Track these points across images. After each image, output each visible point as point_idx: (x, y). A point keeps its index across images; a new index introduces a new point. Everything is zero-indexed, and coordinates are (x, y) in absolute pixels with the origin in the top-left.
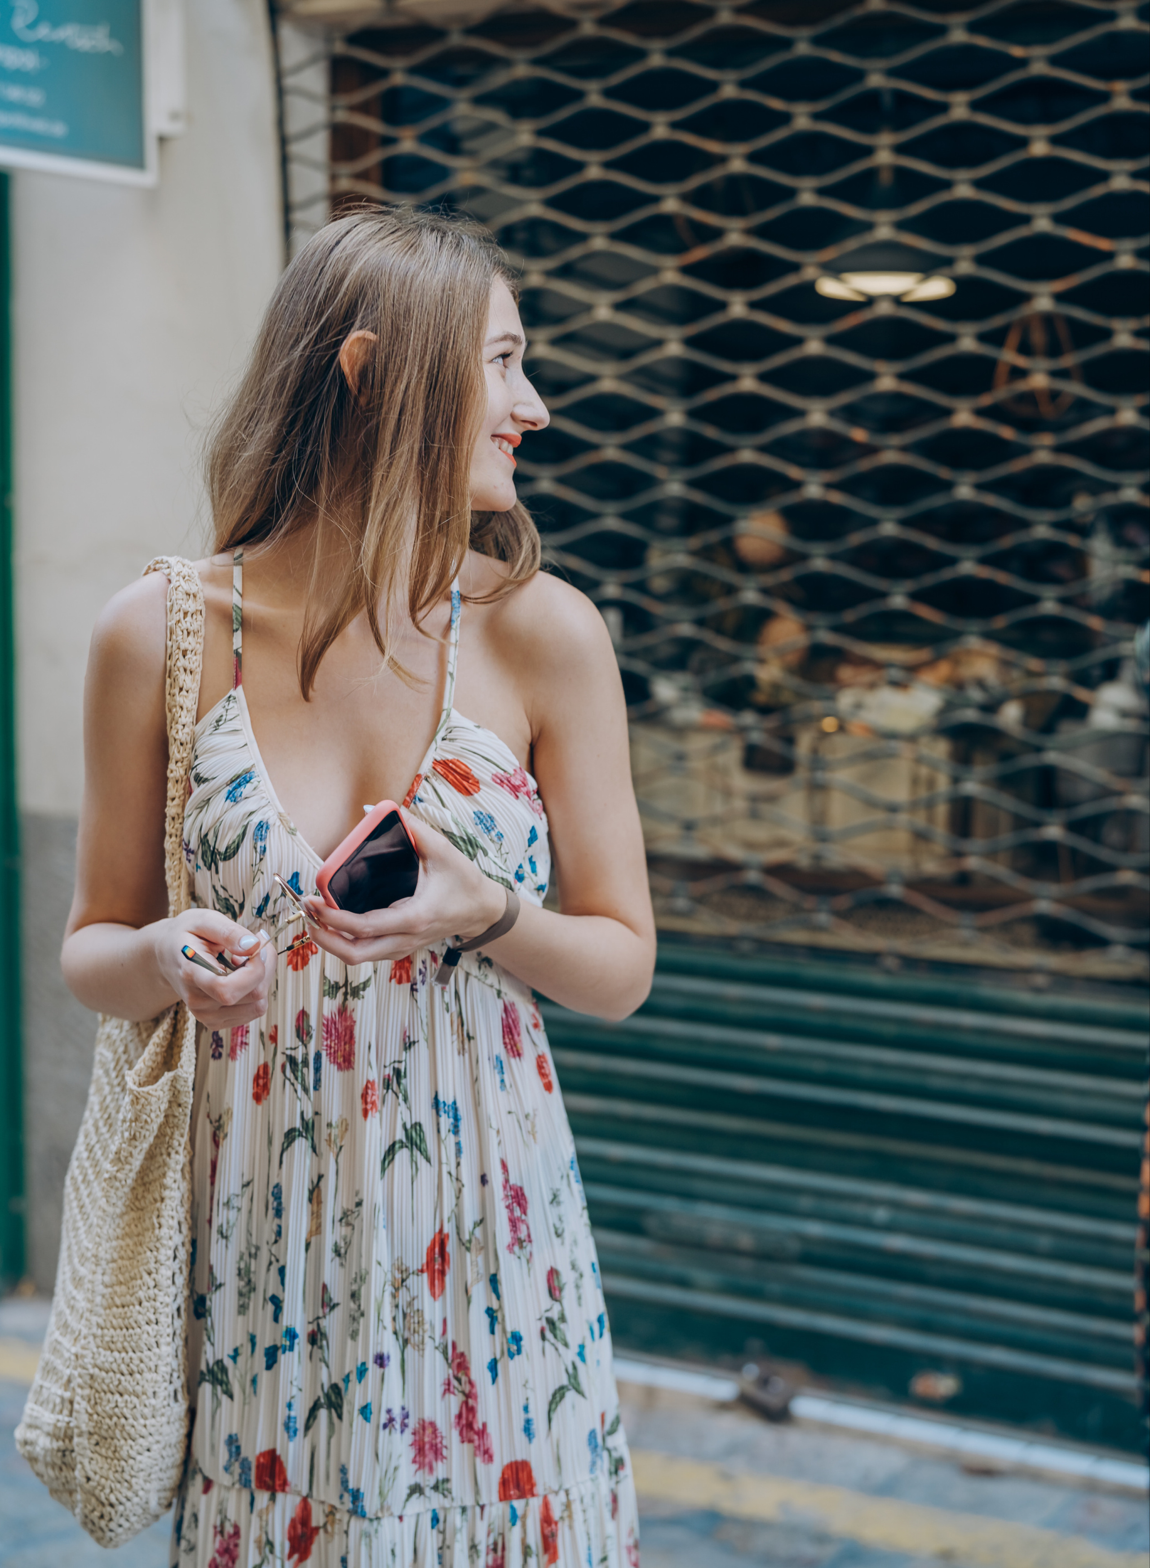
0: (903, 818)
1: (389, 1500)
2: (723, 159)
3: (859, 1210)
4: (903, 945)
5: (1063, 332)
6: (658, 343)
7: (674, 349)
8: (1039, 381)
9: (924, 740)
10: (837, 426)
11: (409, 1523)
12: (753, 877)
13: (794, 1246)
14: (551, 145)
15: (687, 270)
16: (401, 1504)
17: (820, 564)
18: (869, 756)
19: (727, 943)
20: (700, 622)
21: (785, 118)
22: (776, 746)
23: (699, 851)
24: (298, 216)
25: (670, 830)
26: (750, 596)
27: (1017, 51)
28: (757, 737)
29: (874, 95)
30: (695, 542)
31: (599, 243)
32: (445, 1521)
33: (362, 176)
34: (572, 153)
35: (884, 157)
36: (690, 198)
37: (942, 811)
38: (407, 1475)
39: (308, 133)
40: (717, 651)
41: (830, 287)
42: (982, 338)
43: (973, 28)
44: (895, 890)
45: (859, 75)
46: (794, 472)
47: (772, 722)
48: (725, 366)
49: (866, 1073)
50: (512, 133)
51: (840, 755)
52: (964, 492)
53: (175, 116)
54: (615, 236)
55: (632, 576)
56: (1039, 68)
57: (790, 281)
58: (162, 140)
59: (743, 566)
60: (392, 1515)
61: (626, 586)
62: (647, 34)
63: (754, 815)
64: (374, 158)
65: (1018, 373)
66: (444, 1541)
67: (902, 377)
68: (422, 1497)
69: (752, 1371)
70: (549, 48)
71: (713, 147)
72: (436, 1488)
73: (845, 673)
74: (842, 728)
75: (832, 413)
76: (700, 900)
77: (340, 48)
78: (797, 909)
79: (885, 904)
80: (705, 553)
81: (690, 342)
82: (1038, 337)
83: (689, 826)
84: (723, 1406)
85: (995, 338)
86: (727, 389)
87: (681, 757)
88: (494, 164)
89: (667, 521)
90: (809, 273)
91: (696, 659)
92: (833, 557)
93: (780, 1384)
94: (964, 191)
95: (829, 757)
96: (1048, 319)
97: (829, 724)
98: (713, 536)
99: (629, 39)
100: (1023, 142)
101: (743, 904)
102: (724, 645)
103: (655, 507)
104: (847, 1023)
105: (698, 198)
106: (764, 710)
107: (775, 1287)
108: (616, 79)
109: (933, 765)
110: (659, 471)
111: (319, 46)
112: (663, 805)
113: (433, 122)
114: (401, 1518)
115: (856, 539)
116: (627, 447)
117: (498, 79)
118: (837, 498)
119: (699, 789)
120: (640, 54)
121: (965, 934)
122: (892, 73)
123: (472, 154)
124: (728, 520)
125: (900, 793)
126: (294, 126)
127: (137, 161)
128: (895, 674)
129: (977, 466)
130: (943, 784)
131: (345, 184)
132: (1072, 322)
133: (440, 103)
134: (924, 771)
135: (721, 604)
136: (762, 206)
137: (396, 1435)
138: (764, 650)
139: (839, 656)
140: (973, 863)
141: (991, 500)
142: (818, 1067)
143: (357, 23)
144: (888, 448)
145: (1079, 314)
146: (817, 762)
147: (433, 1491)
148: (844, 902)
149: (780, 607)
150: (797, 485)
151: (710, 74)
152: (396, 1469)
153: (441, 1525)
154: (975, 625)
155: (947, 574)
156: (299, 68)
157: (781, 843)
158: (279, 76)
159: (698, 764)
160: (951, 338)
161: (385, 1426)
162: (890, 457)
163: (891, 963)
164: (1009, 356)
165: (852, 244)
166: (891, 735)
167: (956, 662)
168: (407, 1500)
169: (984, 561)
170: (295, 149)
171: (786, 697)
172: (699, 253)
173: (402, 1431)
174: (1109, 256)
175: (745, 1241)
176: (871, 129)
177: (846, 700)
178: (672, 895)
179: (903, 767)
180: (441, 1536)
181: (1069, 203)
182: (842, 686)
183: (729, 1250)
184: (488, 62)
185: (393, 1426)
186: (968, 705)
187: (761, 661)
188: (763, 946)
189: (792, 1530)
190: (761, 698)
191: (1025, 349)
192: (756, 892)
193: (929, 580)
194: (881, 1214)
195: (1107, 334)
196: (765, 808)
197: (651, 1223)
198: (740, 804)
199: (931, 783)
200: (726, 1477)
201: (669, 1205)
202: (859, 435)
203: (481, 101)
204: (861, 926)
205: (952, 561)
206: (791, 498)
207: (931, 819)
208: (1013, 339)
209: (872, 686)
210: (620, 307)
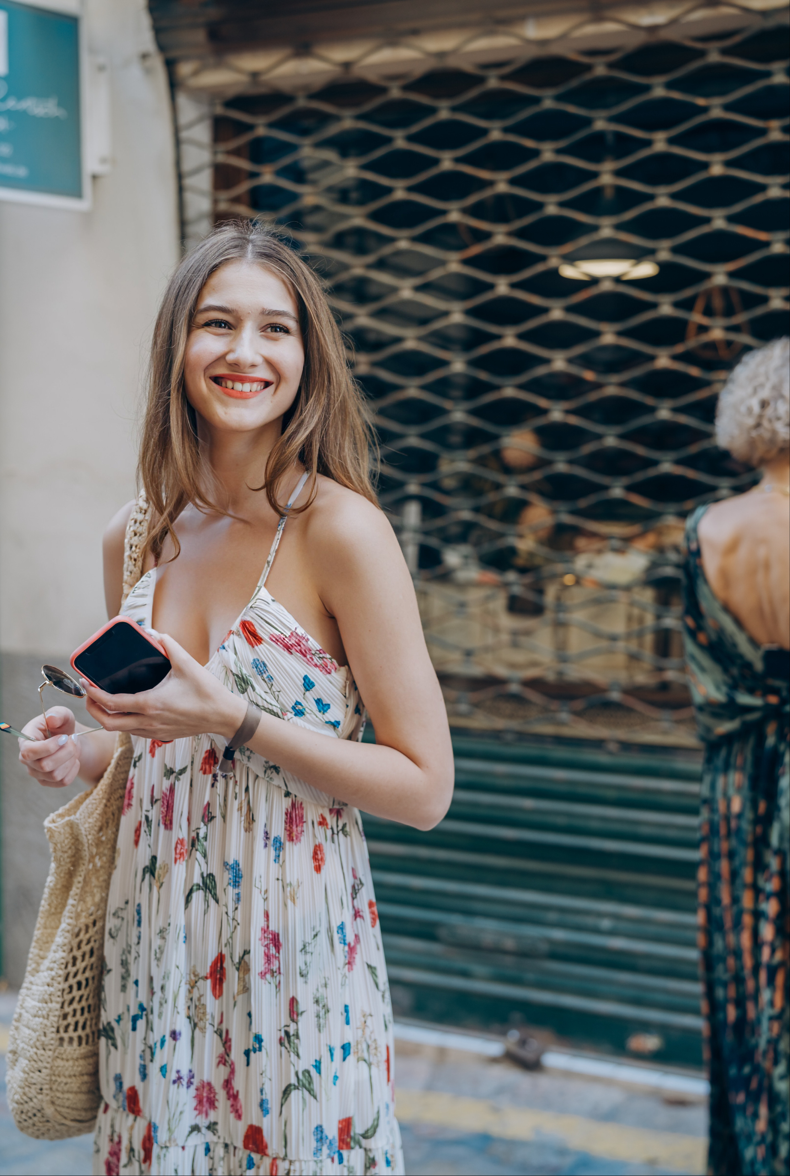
0: (621, 645)
1: (175, 1134)
2: (491, 183)
3: (590, 921)
4: (622, 734)
5: (735, 299)
6: (446, 314)
7: (457, 317)
8: (717, 334)
9: (636, 590)
10: (574, 370)
11: (189, 1151)
12: (514, 688)
13: (544, 947)
14: (370, 176)
15: (467, 262)
16: (184, 1138)
17: (561, 467)
18: (597, 602)
19: (496, 735)
20: (477, 510)
21: (535, 153)
22: (531, 596)
23: (476, 670)
24: (191, 229)
25: (456, 656)
26: (512, 491)
27: (701, 102)
28: (517, 590)
29: (600, 136)
30: (472, 453)
31: (403, 245)
32: (214, 1151)
33: (236, 200)
34: (384, 181)
35: (607, 179)
36: (468, 211)
37: (649, 639)
38: (190, 1117)
39: (197, 171)
40: (489, 530)
41: (569, 272)
42: (677, 305)
43: (670, 86)
44: (615, 696)
45: (588, 122)
46: (543, 403)
47: (528, 579)
48: (493, 329)
49: (595, 825)
50: (341, 168)
51: (577, 601)
52: (664, 414)
53: (103, 161)
54: (415, 239)
55: (428, 478)
56: (717, 113)
57: (540, 268)
58: (95, 177)
59: (508, 470)
60: (177, 1145)
61: (424, 485)
62: (437, 96)
63: (515, 645)
64: (244, 187)
65: (703, 329)
66: (213, 1165)
67: (620, 334)
68: (200, 1134)
69: (514, 1035)
70: (368, 107)
71: (484, 174)
72: (209, 1128)
73: (581, 542)
74: (578, 582)
75: (570, 361)
76: (476, 705)
77: (219, 110)
78: (545, 710)
79: (608, 706)
80: (480, 461)
81: (469, 312)
82: (718, 303)
83: (469, 653)
84: (494, 1060)
85: (687, 305)
86: (494, 346)
87: (462, 605)
88: (330, 189)
89: (455, 439)
90: (553, 262)
91: (474, 535)
92: (571, 462)
93: (534, 1044)
94: (663, 202)
95: (569, 603)
96: (725, 290)
97: (569, 579)
98: (485, 449)
99: (424, 100)
100: (705, 166)
101: (507, 707)
102: (493, 525)
103: (447, 429)
104: (582, 790)
105: (475, 211)
106: (523, 571)
107: (530, 976)
108: (415, 128)
109: (643, 608)
110: (447, 404)
111: (205, 109)
112: (452, 638)
113: (286, 161)
114: (183, 1148)
115: (588, 448)
116: (424, 388)
117: (333, 130)
118: (574, 420)
119: (476, 627)
120: (432, 111)
121: (665, 725)
122: (613, 119)
123: (314, 183)
124: (495, 438)
125: (619, 627)
126: (187, 166)
127: (77, 193)
128: (616, 543)
129: (673, 395)
130: (649, 620)
131: (223, 206)
132: (742, 293)
133: (291, 148)
134: (636, 611)
135: (491, 497)
136: (521, 215)
137: (183, 1089)
138: (522, 528)
139: (576, 531)
140: (671, 675)
141: (683, 419)
142: (561, 821)
143: (231, 92)
144: (610, 384)
145: (745, 286)
146: (560, 607)
147: (207, 1130)
148: (579, 705)
149: (533, 498)
150: (544, 412)
151: (482, 123)
152: (181, 1113)
153: (211, 1154)
154: (672, 508)
155: (652, 472)
156: (191, 125)
157: (534, 664)
158: (177, 130)
159: (474, 610)
160: (654, 306)
161: (174, 1082)
162: (611, 391)
163: (612, 747)
164: (697, 318)
165: (584, 241)
166: (612, 587)
167: (660, 533)
168: (189, 1135)
169: (678, 462)
170: (188, 182)
171: (538, 561)
172: (475, 250)
173: (188, 1087)
174: (767, 244)
175: (509, 944)
176: (598, 159)
177: (581, 562)
178: (457, 701)
179: (621, 610)
180: (211, 1161)
181: (738, 208)
182: (577, 552)
183: (498, 950)
184: (325, 119)
185: (181, 1082)
186: (666, 564)
187: (521, 536)
188: (522, 736)
189: (541, 1146)
190: (520, 561)
191: (708, 312)
192: (517, 699)
193: (640, 476)
194: (606, 924)
195: (765, 300)
196: (523, 639)
197: (442, 933)
198: (505, 637)
199: (641, 620)
200: (496, 1110)
201: (455, 920)
202: (589, 375)
203: (320, 145)
204: (592, 721)
205: (655, 463)
206: (541, 421)
207: (641, 645)
208: (700, 304)
209: (600, 552)
210: (419, 289)
